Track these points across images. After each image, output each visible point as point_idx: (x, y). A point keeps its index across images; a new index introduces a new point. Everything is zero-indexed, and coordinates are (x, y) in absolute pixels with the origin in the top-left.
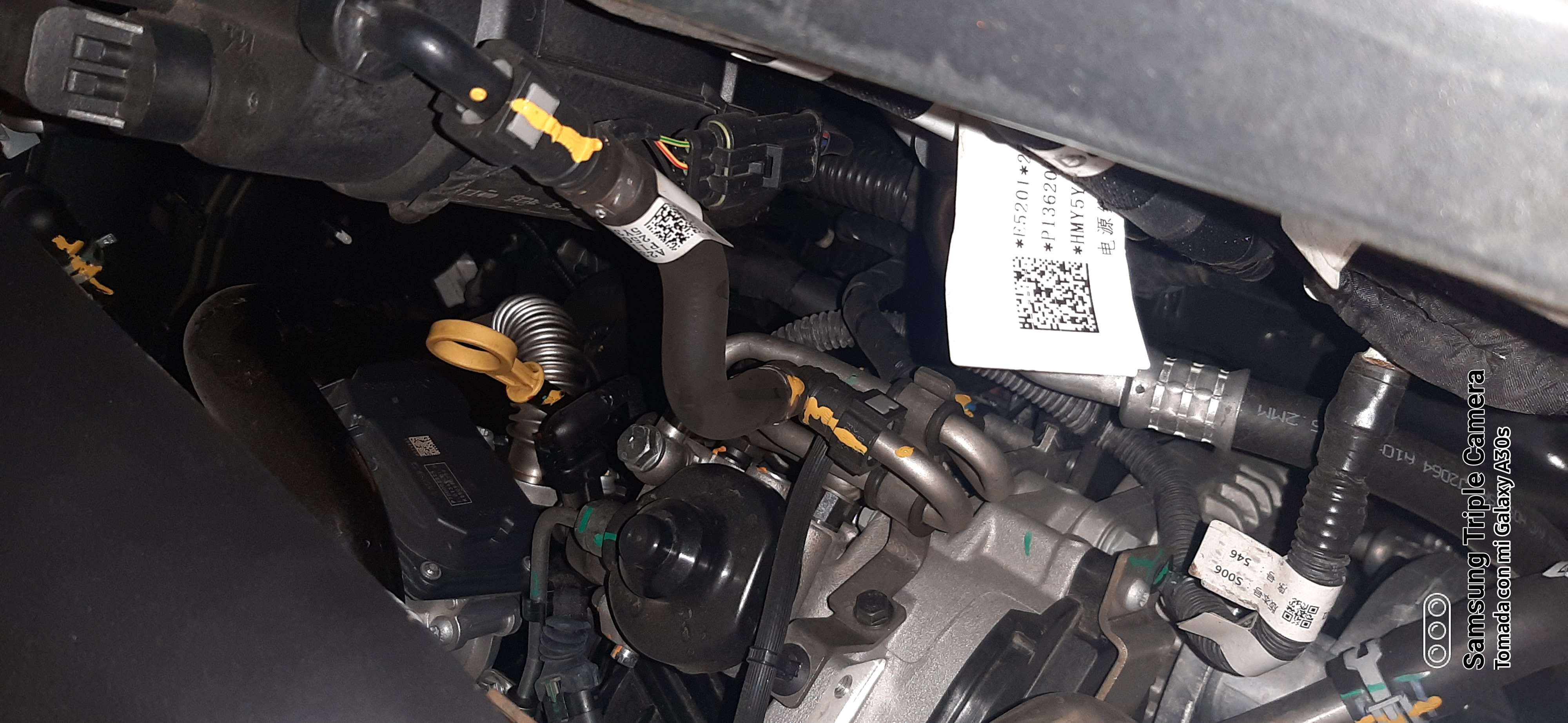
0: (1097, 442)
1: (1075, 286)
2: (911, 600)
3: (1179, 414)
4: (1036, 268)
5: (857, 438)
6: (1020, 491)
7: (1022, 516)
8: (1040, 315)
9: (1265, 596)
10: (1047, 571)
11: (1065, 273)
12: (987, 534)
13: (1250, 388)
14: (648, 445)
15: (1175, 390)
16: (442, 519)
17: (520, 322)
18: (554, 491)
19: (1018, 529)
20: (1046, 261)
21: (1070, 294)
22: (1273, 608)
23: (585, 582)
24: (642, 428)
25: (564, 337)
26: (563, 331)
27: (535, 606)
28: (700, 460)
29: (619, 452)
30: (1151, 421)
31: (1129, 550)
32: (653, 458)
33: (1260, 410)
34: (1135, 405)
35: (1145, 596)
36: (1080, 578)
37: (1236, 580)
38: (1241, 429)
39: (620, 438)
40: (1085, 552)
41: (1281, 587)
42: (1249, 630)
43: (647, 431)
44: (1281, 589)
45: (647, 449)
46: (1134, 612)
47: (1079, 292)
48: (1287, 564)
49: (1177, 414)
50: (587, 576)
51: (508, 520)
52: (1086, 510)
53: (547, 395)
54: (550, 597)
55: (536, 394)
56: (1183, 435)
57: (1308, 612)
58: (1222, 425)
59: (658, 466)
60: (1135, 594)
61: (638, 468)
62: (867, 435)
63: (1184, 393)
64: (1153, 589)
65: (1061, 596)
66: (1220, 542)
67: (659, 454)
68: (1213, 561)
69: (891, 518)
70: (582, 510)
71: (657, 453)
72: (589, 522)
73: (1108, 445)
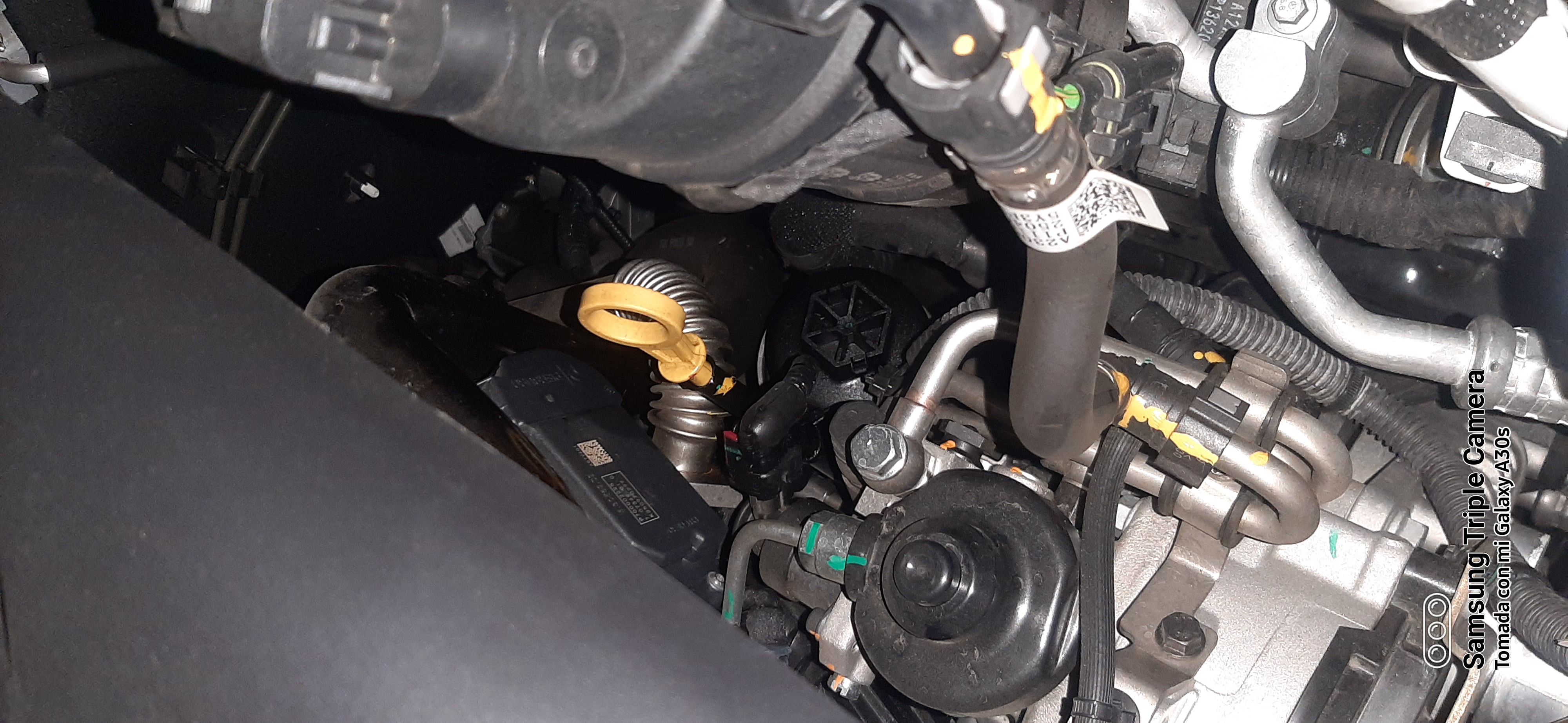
0: (1345, 412)
2: (1215, 619)
3: (1536, 394)
5: (1205, 446)
10: (1362, 574)
14: (893, 450)
18: (735, 492)
24: (881, 430)
29: (852, 456)
30: (1499, 403)
32: (898, 464)
36: (1404, 582)
39: (855, 442)
40: (1408, 553)
43: (889, 433)
45: (892, 454)
49: (1533, 394)
50: (787, 594)
51: (697, 536)
53: (721, 385)
54: (743, 618)
56: (1537, 418)
59: (900, 474)
62: (1216, 439)
65: (1383, 605)
67: (904, 459)
70: (806, 526)
71: (901, 458)
72: (818, 540)
73: (1360, 414)
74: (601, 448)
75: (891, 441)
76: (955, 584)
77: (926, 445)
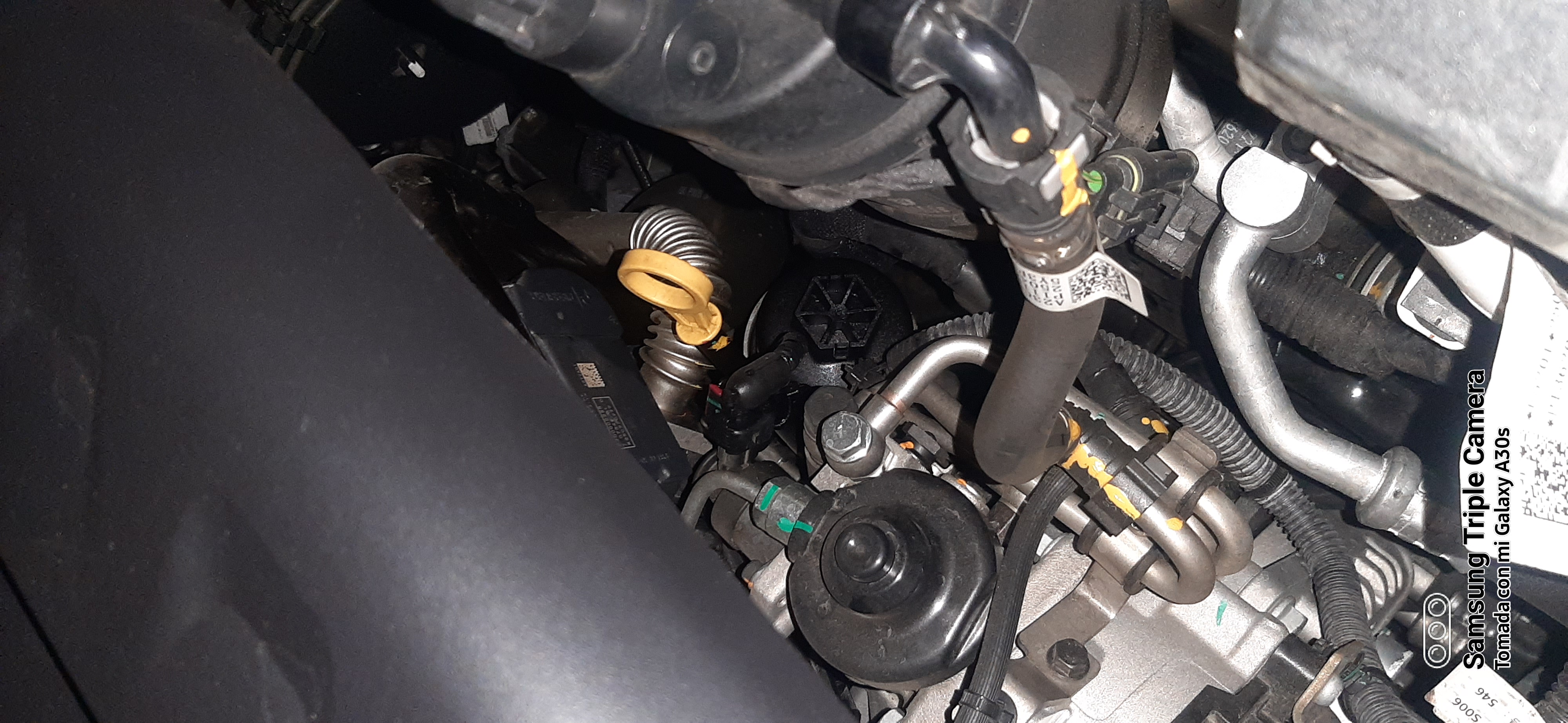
2: (1102, 652)
4: (1538, 446)
5: (1130, 501)
8: (1538, 500)
10: (1238, 645)
11: (1560, 455)
14: (859, 439)
20: (1547, 438)
24: (853, 419)
30: (1395, 526)
34: (1388, 508)
36: (1273, 659)
39: (827, 423)
40: (1283, 637)
43: (860, 422)
50: (731, 541)
51: (665, 471)
52: (1257, 575)
53: (717, 341)
59: (861, 461)
61: (842, 459)
62: (1143, 499)
65: (1250, 674)
68: (1455, 693)
69: (1093, 562)
70: (765, 486)
72: (774, 501)
73: (1274, 506)
74: (597, 372)
75: (860, 429)
76: (886, 568)
77: (890, 442)
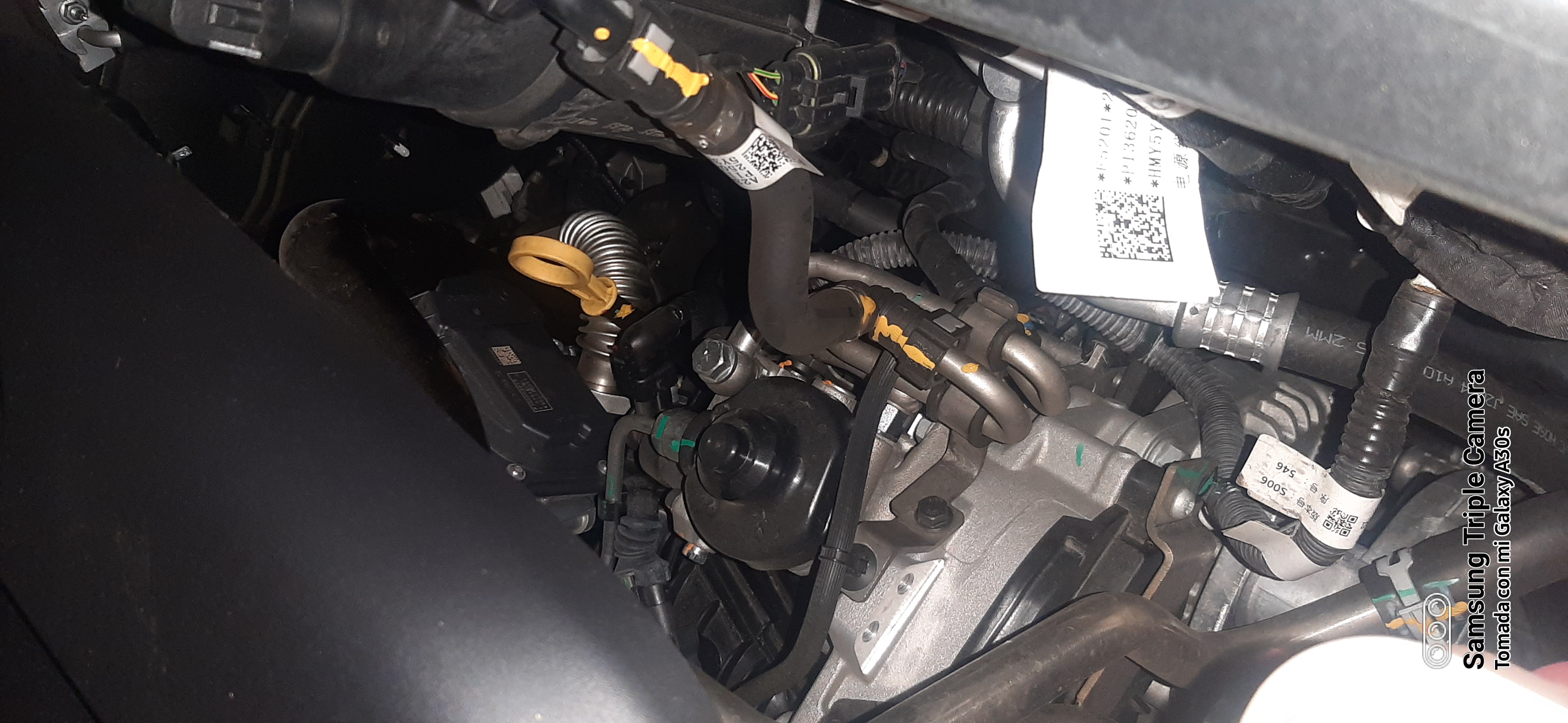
0: (1143, 360)
1: (1152, 218)
2: (968, 505)
3: (1230, 335)
4: (1116, 201)
5: (925, 355)
6: (1071, 406)
7: (1074, 429)
8: (1119, 245)
9: (1308, 506)
10: (1097, 480)
11: (1142, 206)
12: (1040, 446)
13: (1299, 311)
14: (722, 359)
15: (1228, 312)
16: (527, 425)
17: (586, 238)
18: (628, 399)
19: (1070, 442)
20: (1125, 194)
21: (1147, 224)
22: (1315, 517)
23: (658, 484)
24: (715, 343)
25: (629, 252)
26: (631, 248)
27: (610, 506)
28: (768, 373)
29: (693, 363)
30: (1202, 341)
31: (1175, 462)
32: (727, 370)
33: (1307, 332)
34: (1188, 326)
35: (1190, 505)
36: (1128, 486)
37: (1281, 490)
38: (1288, 350)
39: (695, 351)
40: (1134, 463)
41: (1324, 498)
42: (1291, 538)
43: (720, 344)
44: (1323, 499)
45: (721, 362)
46: (1181, 520)
47: (1155, 224)
48: (1330, 477)
49: (1228, 335)
50: (658, 479)
51: (585, 427)
52: (1134, 423)
53: (619, 309)
54: (624, 498)
55: (609, 308)
56: (1233, 355)
57: (1348, 521)
58: (1271, 346)
59: (730, 378)
60: (1181, 503)
61: (713, 380)
62: (935, 351)
63: (1236, 315)
64: (1198, 498)
65: (1110, 504)
66: (1267, 455)
67: (732, 366)
68: (1260, 472)
69: (951, 430)
70: (658, 418)
71: (730, 366)
72: (665, 428)
73: (1155, 362)
74: (513, 353)
75: (722, 351)
77: (762, 360)
